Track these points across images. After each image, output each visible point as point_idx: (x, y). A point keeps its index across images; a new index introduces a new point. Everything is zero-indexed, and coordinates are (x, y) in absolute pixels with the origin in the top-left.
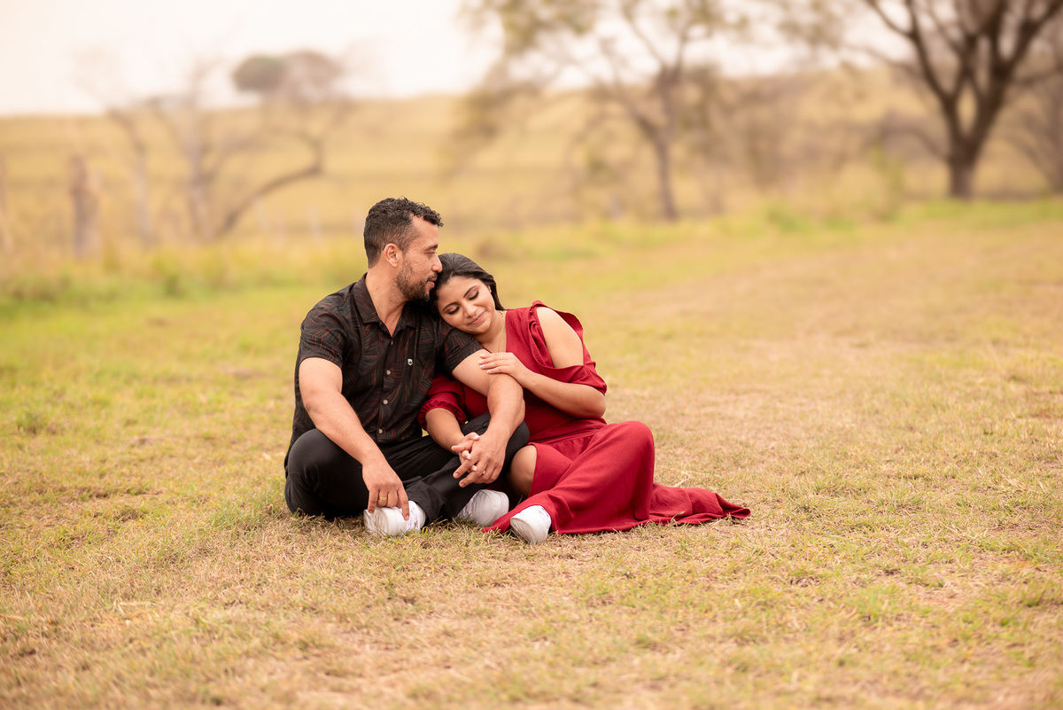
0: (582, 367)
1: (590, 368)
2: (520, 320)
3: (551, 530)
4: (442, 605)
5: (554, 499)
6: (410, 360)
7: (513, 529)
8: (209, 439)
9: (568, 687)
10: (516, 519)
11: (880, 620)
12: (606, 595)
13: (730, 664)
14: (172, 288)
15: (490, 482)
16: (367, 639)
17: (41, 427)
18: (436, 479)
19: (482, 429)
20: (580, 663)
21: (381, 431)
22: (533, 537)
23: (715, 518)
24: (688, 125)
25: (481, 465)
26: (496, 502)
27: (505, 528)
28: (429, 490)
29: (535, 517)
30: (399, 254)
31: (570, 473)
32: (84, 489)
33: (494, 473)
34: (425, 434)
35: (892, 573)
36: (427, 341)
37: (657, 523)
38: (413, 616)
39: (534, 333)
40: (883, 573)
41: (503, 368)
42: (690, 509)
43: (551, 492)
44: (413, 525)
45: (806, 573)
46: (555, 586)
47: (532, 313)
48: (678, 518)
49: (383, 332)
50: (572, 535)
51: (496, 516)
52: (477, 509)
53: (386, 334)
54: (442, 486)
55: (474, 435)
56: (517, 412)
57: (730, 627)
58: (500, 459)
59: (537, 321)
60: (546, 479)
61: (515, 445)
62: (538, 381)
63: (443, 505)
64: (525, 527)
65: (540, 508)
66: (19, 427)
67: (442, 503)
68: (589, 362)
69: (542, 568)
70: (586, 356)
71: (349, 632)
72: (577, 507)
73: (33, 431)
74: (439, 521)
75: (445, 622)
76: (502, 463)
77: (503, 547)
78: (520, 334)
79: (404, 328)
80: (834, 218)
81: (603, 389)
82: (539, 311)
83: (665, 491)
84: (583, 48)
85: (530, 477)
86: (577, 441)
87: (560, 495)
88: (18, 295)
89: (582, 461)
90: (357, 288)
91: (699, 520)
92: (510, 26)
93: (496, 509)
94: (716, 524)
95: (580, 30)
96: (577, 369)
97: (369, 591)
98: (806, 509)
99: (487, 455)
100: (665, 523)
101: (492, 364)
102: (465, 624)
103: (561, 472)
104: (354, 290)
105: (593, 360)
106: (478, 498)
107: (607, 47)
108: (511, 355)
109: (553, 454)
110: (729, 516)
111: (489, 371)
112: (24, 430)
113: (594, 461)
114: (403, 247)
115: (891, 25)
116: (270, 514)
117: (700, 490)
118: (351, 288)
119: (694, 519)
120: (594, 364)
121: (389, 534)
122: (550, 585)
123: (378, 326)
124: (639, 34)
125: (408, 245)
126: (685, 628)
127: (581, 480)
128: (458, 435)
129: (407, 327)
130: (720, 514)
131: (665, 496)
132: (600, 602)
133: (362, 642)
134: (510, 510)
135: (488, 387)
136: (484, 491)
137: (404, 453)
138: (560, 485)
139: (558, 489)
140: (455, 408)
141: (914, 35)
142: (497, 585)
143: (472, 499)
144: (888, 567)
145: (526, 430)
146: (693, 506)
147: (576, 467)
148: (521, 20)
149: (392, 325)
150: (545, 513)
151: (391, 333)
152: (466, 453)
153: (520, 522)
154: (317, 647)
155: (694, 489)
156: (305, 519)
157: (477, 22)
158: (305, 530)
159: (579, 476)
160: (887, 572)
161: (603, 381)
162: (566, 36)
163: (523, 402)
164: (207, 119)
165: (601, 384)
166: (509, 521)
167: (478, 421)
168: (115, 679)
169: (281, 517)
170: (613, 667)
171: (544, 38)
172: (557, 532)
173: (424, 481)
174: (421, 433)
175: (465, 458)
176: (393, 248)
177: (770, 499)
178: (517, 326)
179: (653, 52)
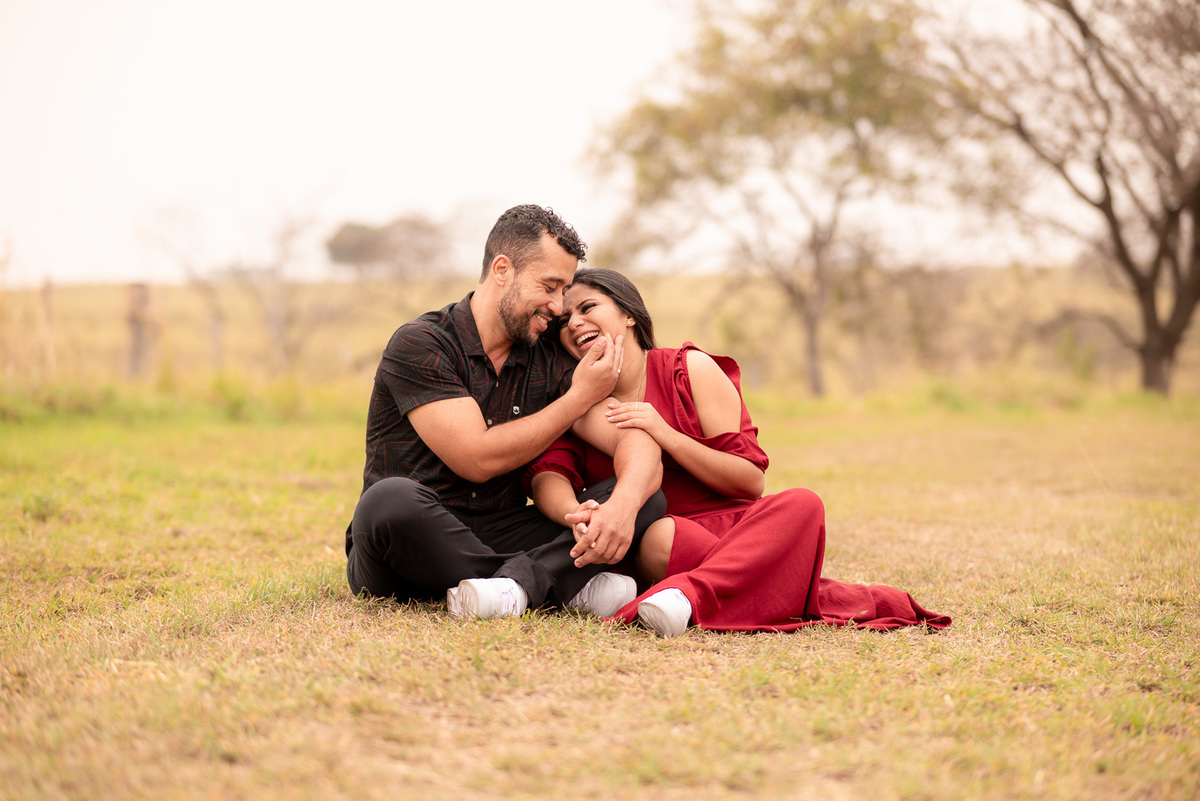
0: (737, 435)
1: (747, 436)
2: (664, 365)
3: (691, 623)
4: (546, 686)
5: (696, 582)
6: (515, 408)
7: (642, 619)
8: (259, 535)
9: (723, 770)
10: (646, 603)
11: (1144, 732)
12: (767, 686)
13: (945, 760)
14: (235, 411)
15: (613, 562)
16: (444, 713)
17: (52, 514)
18: (544, 554)
19: (603, 497)
20: (736, 749)
21: (474, 495)
22: (668, 628)
23: (905, 625)
24: (842, 297)
25: (603, 540)
26: (620, 588)
27: (630, 619)
28: (533, 566)
29: (671, 603)
30: (510, 272)
31: (715, 552)
32: (94, 569)
33: (619, 552)
34: (530, 502)
35: (1150, 690)
36: (539, 384)
37: (830, 624)
38: (509, 693)
39: (679, 386)
40: (1138, 688)
41: (638, 421)
42: (874, 611)
43: (693, 573)
44: (511, 608)
45: (1036, 679)
46: (698, 677)
47: (680, 358)
48: (859, 620)
49: (488, 369)
50: (719, 632)
51: (619, 605)
52: (595, 596)
53: (492, 372)
54: (552, 562)
55: (592, 503)
56: (652, 477)
57: (940, 724)
58: (628, 533)
59: (685, 370)
60: (684, 560)
61: (646, 517)
62: (682, 443)
63: (552, 587)
64: (657, 614)
65: (678, 591)
66: (25, 511)
67: (549, 584)
68: (747, 427)
69: (679, 660)
70: (745, 421)
71: (419, 705)
72: (723, 594)
73: (42, 518)
74: (545, 608)
75: (550, 701)
76: (630, 538)
77: (629, 637)
78: (662, 385)
79: (513, 365)
80: (1010, 400)
81: (763, 465)
82: (691, 355)
83: (840, 587)
84: (725, 201)
85: (666, 557)
86: (726, 516)
87: (704, 577)
88: (51, 405)
89: (733, 536)
90: (459, 310)
91: (885, 626)
92: (643, 175)
93: (619, 596)
94: (907, 630)
95: (721, 180)
96: (731, 437)
97: (449, 665)
98: (1024, 623)
99: (611, 527)
100: (840, 625)
101: (623, 416)
102: (577, 705)
103: (705, 552)
104: (456, 313)
105: (754, 424)
106: (597, 582)
107: (752, 203)
108: (649, 405)
109: (697, 530)
110: (924, 623)
111: (619, 424)
112: (33, 516)
113: (748, 536)
114: (518, 265)
115: (1081, 195)
116: (327, 596)
117: (887, 589)
118: (452, 308)
119: (879, 622)
120: (756, 431)
121: (480, 615)
122: (692, 676)
123: (482, 360)
124: (789, 189)
125: (524, 265)
126: (878, 725)
127: (731, 559)
128: (572, 503)
129: (518, 364)
130: (912, 619)
131: (841, 594)
132: (759, 693)
133: (437, 716)
134: (638, 595)
135: (616, 444)
136: (604, 573)
137: (502, 525)
138: (704, 565)
139: (701, 570)
140: (569, 471)
141: (1105, 205)
142: (620, 671)
143: (589, 584)
144: (1144, 680)
145: (662, 500)
146: (877, 608)
147: (724, 544)
148: (656, 168)
149: (498, 361)
150: (684, 599)
151: (498, 371)
152: (582, 526)
153: (650, 608)
154: (374, 712)
155: (880, 587)
156: (372, 601)
157: (605, 168)
158: (370, 610)
159: (728, 554)
160: (1143, 687)
161: (764, 454)
162: (706, 188)
163: (661, 466)
164: (293, 289)
165: (761, 458)
166: (636, 609)
167: (602, 487)
168: (90, 726)
169: (341, 598)
170: (782, 756)
171: (680, 189)
172: (699, 626)
173: (529, 556)
174: (526, 501)
175: (581, 533)
176: (505, 262)
177: (975, 610)
178: (660, 372)
179: (804, 210)
